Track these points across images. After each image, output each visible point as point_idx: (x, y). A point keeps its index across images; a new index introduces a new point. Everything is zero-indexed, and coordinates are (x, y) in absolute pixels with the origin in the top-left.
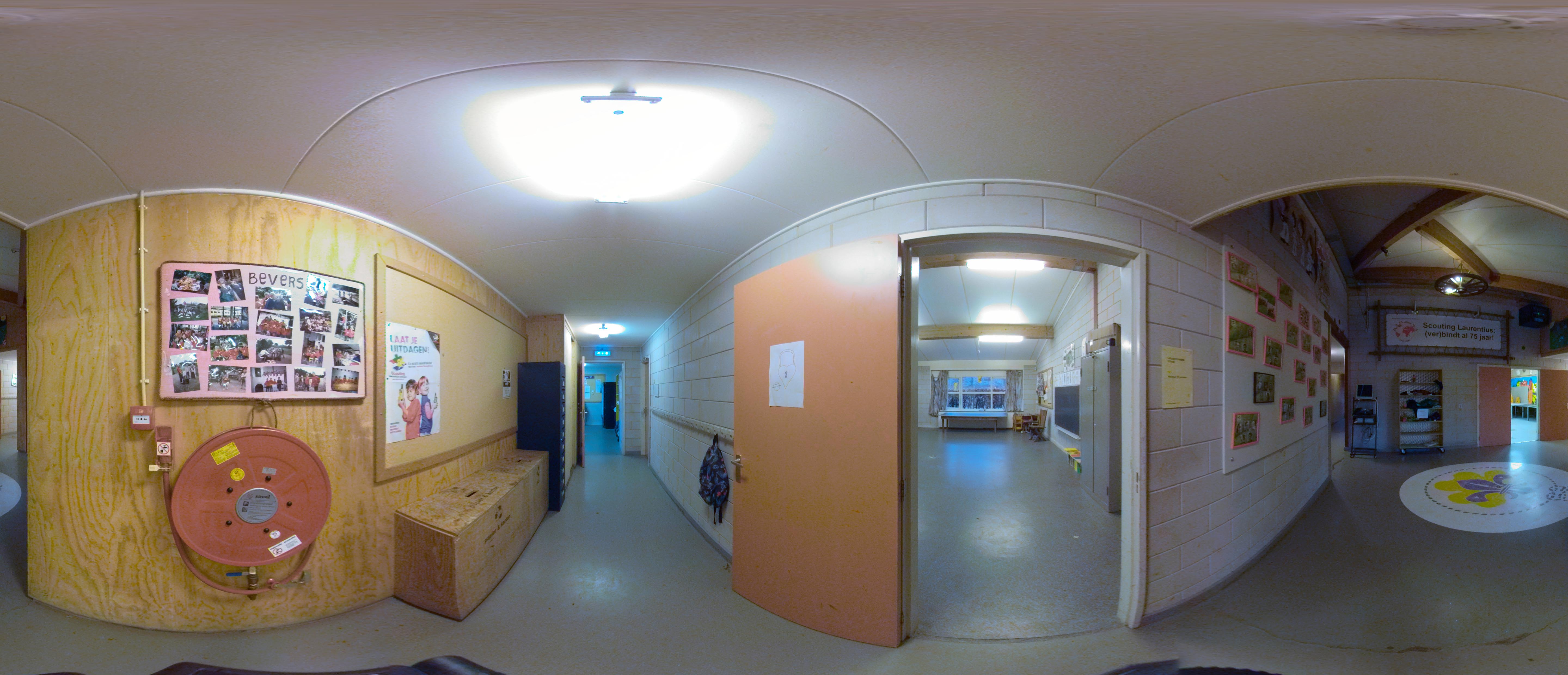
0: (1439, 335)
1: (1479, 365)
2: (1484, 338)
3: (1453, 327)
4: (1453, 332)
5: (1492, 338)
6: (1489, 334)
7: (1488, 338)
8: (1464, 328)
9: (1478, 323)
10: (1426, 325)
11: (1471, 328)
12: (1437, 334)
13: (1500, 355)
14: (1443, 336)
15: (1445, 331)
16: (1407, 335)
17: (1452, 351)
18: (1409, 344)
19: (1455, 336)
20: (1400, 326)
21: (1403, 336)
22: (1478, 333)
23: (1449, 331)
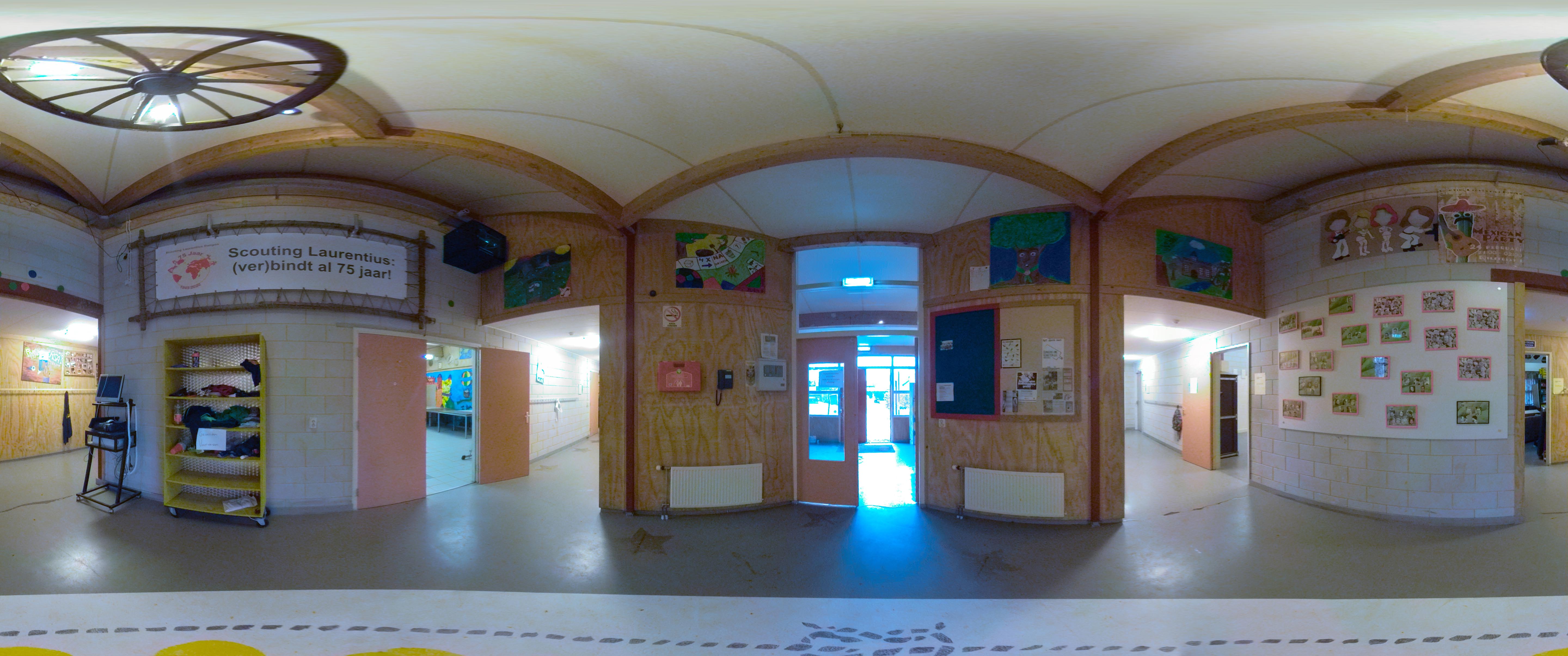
0: (264, 267)
1: (357, 331)
2: (369, 273)
3: (297, 252)
4: (297, 261)
5: (386, 275)
6: (382, 268)
7: (378, 274)
8: (324, 253)
9: (356, 244)
10: (233, 252)
11: (341, 253)
12: (260, 265)
13: (405, 310)
14: (273, 269)
15: (278, 259)
16: (194, 277)
17: (293, 299)
18: (198, 291)
19: (302, 267)
20: (181, 261)
21: (187, 279)
22: (357, 264)
23: (289, 259)
